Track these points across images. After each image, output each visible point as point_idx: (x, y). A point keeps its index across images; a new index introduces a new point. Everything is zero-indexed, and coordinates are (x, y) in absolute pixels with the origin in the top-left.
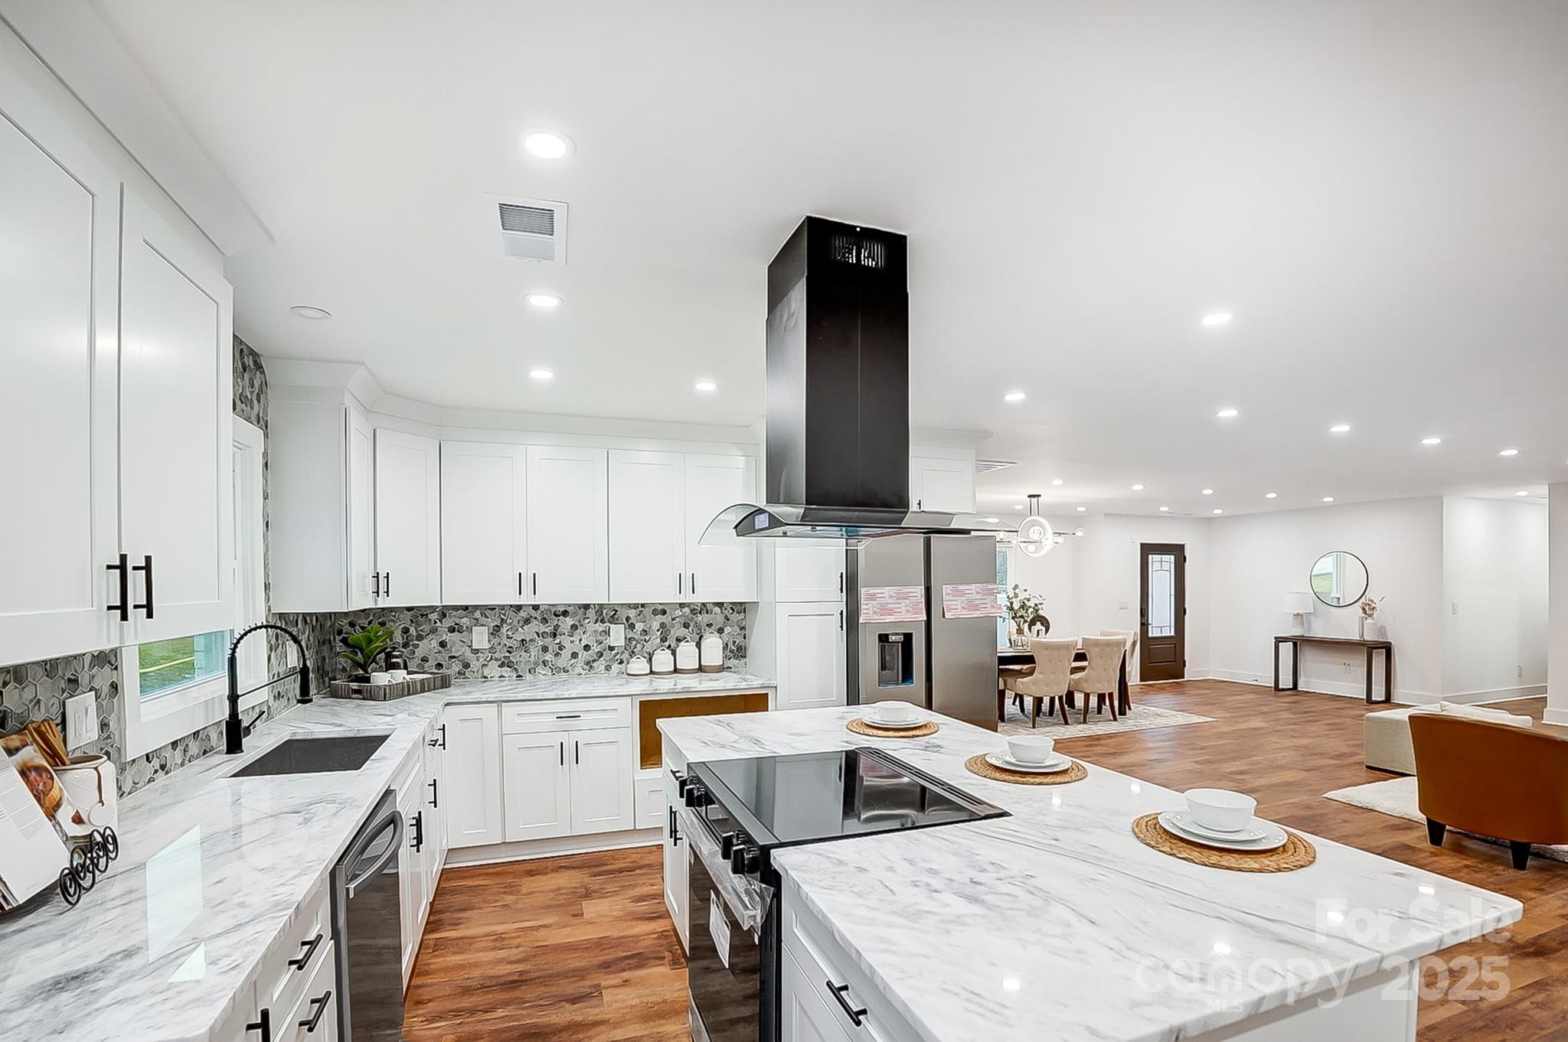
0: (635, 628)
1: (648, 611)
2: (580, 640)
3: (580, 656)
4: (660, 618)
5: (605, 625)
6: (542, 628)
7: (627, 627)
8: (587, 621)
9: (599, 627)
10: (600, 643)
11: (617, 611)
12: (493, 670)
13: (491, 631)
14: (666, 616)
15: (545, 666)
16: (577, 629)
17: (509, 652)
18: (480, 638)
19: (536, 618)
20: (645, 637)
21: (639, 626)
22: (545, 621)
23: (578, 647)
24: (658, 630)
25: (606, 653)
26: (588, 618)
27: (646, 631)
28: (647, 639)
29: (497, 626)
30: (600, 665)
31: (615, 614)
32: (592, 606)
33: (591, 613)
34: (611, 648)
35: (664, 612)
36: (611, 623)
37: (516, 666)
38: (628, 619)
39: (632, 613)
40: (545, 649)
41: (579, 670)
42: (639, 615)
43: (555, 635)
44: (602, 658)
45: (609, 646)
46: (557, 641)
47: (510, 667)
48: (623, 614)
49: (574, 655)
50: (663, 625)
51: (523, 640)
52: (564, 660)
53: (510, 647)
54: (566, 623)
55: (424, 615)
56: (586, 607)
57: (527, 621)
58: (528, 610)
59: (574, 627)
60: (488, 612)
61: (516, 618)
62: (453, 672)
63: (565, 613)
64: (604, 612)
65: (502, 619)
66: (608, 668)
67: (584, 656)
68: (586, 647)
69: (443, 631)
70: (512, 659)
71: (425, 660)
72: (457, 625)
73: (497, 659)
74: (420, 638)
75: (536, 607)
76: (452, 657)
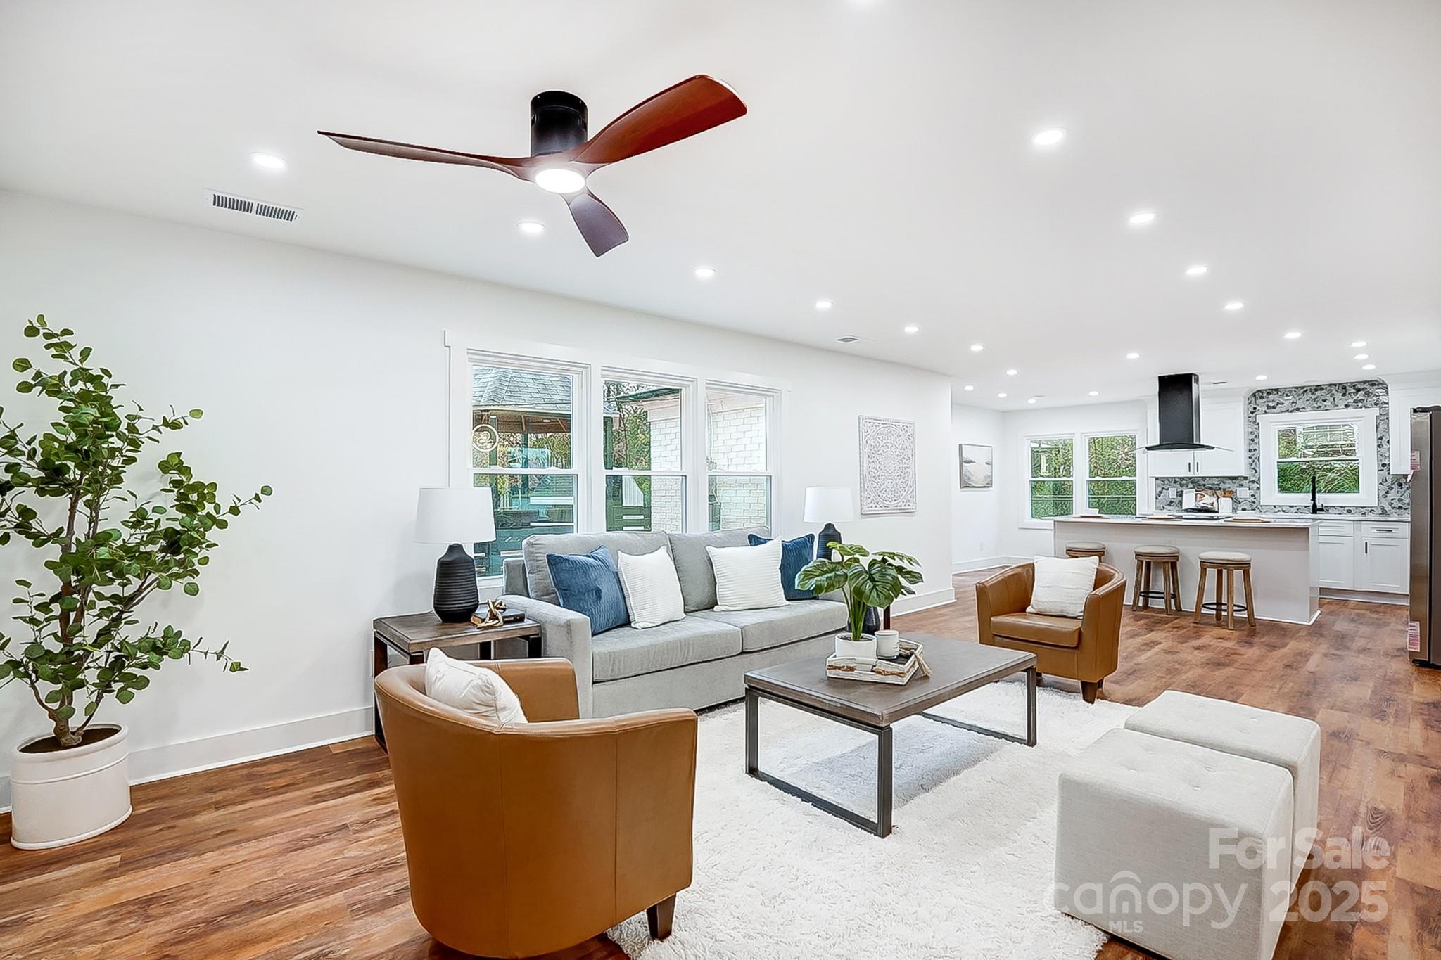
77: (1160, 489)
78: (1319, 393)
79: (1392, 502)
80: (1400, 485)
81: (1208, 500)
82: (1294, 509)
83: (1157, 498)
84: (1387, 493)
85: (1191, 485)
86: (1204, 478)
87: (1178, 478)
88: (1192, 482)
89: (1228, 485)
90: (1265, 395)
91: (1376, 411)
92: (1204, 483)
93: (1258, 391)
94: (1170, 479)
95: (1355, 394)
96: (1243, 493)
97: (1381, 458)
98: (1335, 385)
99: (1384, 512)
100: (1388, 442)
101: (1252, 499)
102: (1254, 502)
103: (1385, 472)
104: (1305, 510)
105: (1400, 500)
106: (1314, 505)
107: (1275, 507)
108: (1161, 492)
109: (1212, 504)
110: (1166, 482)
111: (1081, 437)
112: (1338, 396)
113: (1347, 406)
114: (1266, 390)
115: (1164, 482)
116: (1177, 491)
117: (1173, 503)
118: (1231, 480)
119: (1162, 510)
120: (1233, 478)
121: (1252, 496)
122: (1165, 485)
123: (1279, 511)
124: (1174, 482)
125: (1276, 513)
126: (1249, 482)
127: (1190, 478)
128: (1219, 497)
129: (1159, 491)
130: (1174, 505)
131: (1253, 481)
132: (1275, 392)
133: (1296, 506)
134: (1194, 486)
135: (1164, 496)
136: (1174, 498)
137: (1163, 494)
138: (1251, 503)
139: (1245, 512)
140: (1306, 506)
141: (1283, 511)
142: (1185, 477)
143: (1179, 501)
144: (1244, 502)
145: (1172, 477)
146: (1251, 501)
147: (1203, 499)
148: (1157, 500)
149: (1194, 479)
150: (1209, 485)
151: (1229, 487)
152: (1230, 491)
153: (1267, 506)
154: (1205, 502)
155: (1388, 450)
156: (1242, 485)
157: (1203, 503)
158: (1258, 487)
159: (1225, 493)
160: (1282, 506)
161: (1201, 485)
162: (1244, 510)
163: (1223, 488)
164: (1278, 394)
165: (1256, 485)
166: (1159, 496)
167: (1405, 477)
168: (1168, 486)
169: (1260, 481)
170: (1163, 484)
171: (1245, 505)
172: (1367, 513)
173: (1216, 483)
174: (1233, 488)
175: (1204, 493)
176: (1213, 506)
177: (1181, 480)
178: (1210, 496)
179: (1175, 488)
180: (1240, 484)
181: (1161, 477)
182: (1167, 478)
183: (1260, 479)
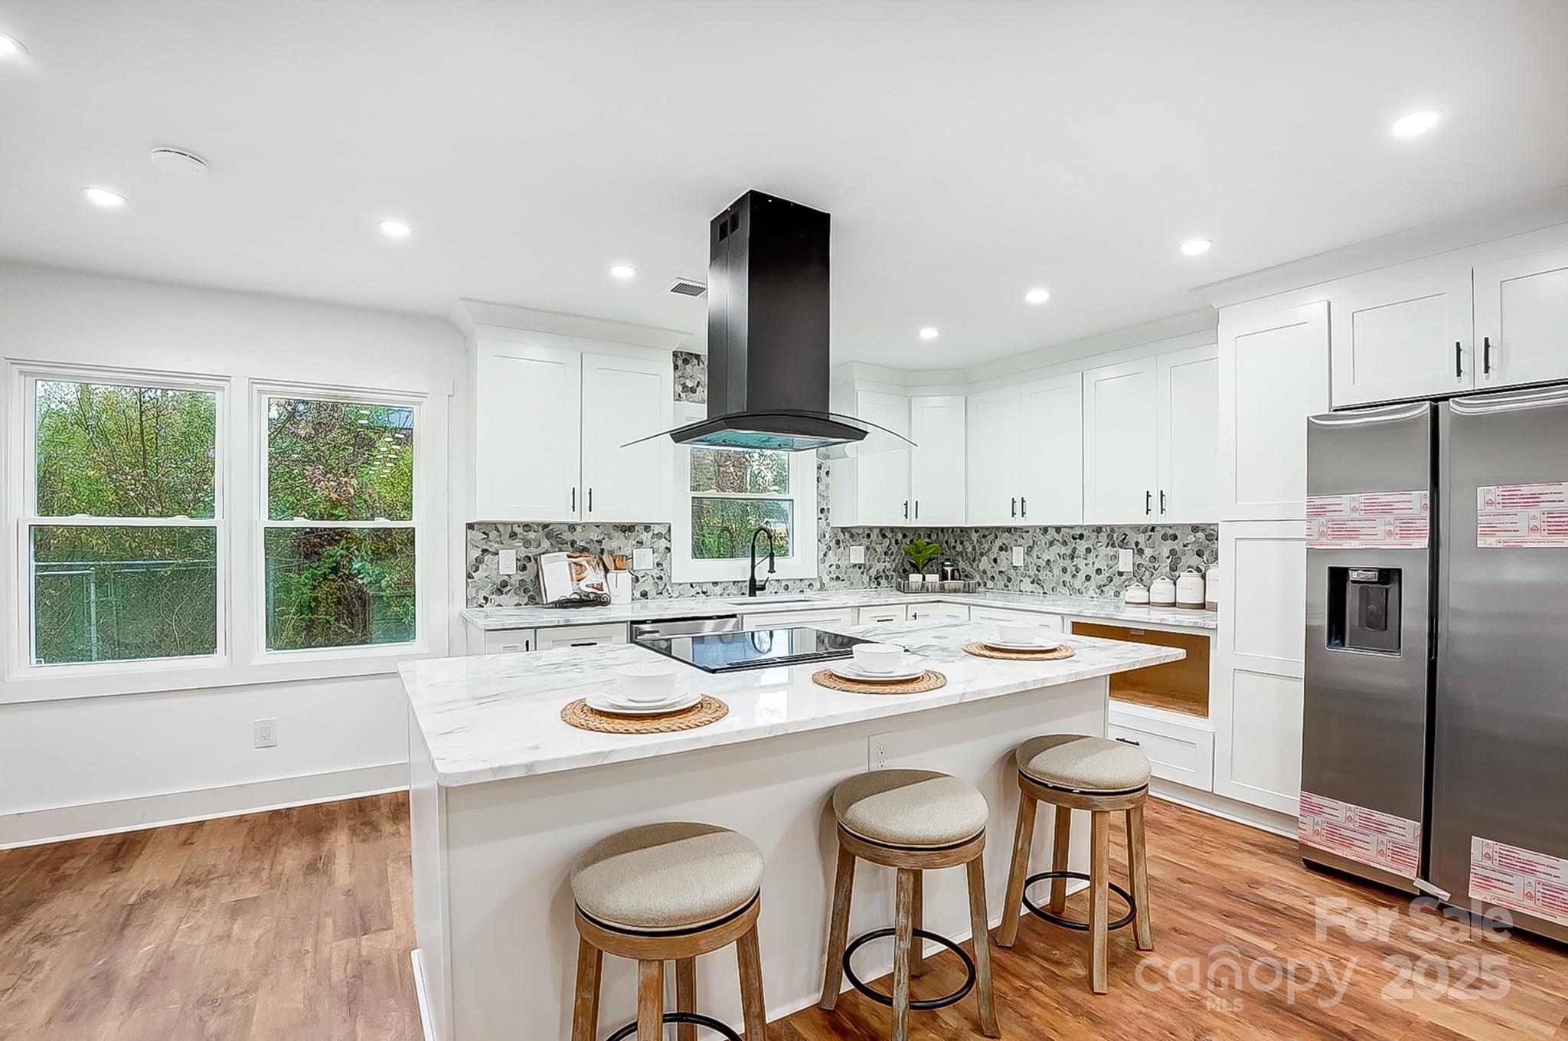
0: (1143, 553)
1: (1158, 535)
2: (1093, 563)
3: (1092, 579)
4: (1170, 544)
5: (1115, 549)
6: (1063, 550)
7: (1136, 552)
8: (1100, 544)
9: (1110, 551)
10: (1111, 568)
11: (1126, 535)
12: (1027, 585)
13: (1026, 551)
14: (1177, 541)
15: (1065, 586)
16: (1090, 552)
17: (1039, 571)
18: (1018, 556)
19: (1058, 541)
20: (1154, 564)
21: (1148, 552)
22: (1065, 543)
23: (1091, 571)
24: (1168, 558)
25: (1116, 578)
26: (1100, 542)
27: (1155, 558)
28: (1157, 567)
29: (1030, 547)
30: (1110, 591)
31: (1125, 538)
32: (1104, 529)
33: (1103, 537)
34: (1121, 574)
35: (1175, 537)
36: (1121, 548)
37: (1043, 584)
38: (1137, 544)
39: (1141, 538)
40: (1064, 570)
41: (1091, 593)
42: (1148, 540)
43: (1073, 558)
44: (1112, 584)
45: (1118, 572)
46: (1074, 563)
47: (1039, 584)
48: (1133, 537)
49: (1088, 578)
50: (1173, 552)
51: (1049, 561)
52: (1078, 583)
53: (1039, 566)
54: (1082, 546)
55: (984, 536)
56: (1099, 530)
57: (1051, 544)
58: (1052, 532)
59: (1088, 550)
60: (1024, 534)
61: (1043, 540)
62: (1001, 584)
63: (1081, 537)
64: (1115, 535)
65: (1034, 541)
66: (1117, 594)
67: (1096, 580)
68: (1099, 571)
69: (996, 549)
70: (1040, 577)
71: (985, 572)
72: (1004, 544)
73: (1030, 577)
74: (982, 555)
75: (1058, 529)
76: (1000, 572)
77: (477, 553)
79: (831, 569)
80: (838, 542)
81: (592, 576)
82: (718, 589)
83: (469, 576)
85: (545, 544)
86: (572, 527)
87: (518, 524)
88: (548, 536)
89: (618, 543)
90: (679, 362)
92: (573, 538)
94: (501, 528)
96: (644, 560)
97: (820, 499)
99: (823, 587)
100: (828, 473)
101: (656, 572)
102: (661, 578)
103: (823, 522)
104: (733, 590)
105: (838, 567)
106: (753, 580)
107: (691, 585)
108: (478, 561)
109: (600, 587)
110: (493, 534)
111: (250, 390)
115: (487, 535)
116: (517, 559)
117: (508, 588)
118: (624, 532)
119: (483, 607)
120: (627, 529)
121: (658, 565)
122: (490, 543)
123: (698, 593)
124: (510, 537)
125: (694, 598)
126: (652, 538)
127: (546, 526)
128: (607, 570)
129: (476, 559)
130: (509, 591)
131: (659, 536)
132: (696, 361)
133: (721, 583)
134: (552, 544)
135: (486, 570)
136: (509, 576)
137: (485, 567)
138: (656, 580)
139: (647, 598)
140: (734, 582)
141: (704, 593)
142: (538, 524)
143: (523, 580)
144: (644, 579)
145: (505, 524)
146: (655, 576)
147: (583, 575)
148: (469, 580)
149: (551, 527)
150: (583, 544)
151: (620, 548)
152: (623, 556)
153: (681, 584)
154: (588, 583)
155: (827, 486)
156: (642, 543)
157: (587, 586)
158: (666, 548)
159: (614, 561)
160: (702, 583)
161: (567, 543)
162: (644, 595)
163: (608, 552)
164: (699, 365)
165: (663, 543)
166: (475, 572)
167: (844, 530)
168: (497, 545)
169: (670, 535)
170: (484, 541)
171: (647, 585)
172: (805, 590)
173: (596, 539)
174: (626, 549)
175: (582, 563)
176: (603, 590)
177: (527, 531)
178: (595, 568)
179: (515, 551)
180: (638, 542)
181: (480, 524)
182: (495, 526)
183: (669, 530)
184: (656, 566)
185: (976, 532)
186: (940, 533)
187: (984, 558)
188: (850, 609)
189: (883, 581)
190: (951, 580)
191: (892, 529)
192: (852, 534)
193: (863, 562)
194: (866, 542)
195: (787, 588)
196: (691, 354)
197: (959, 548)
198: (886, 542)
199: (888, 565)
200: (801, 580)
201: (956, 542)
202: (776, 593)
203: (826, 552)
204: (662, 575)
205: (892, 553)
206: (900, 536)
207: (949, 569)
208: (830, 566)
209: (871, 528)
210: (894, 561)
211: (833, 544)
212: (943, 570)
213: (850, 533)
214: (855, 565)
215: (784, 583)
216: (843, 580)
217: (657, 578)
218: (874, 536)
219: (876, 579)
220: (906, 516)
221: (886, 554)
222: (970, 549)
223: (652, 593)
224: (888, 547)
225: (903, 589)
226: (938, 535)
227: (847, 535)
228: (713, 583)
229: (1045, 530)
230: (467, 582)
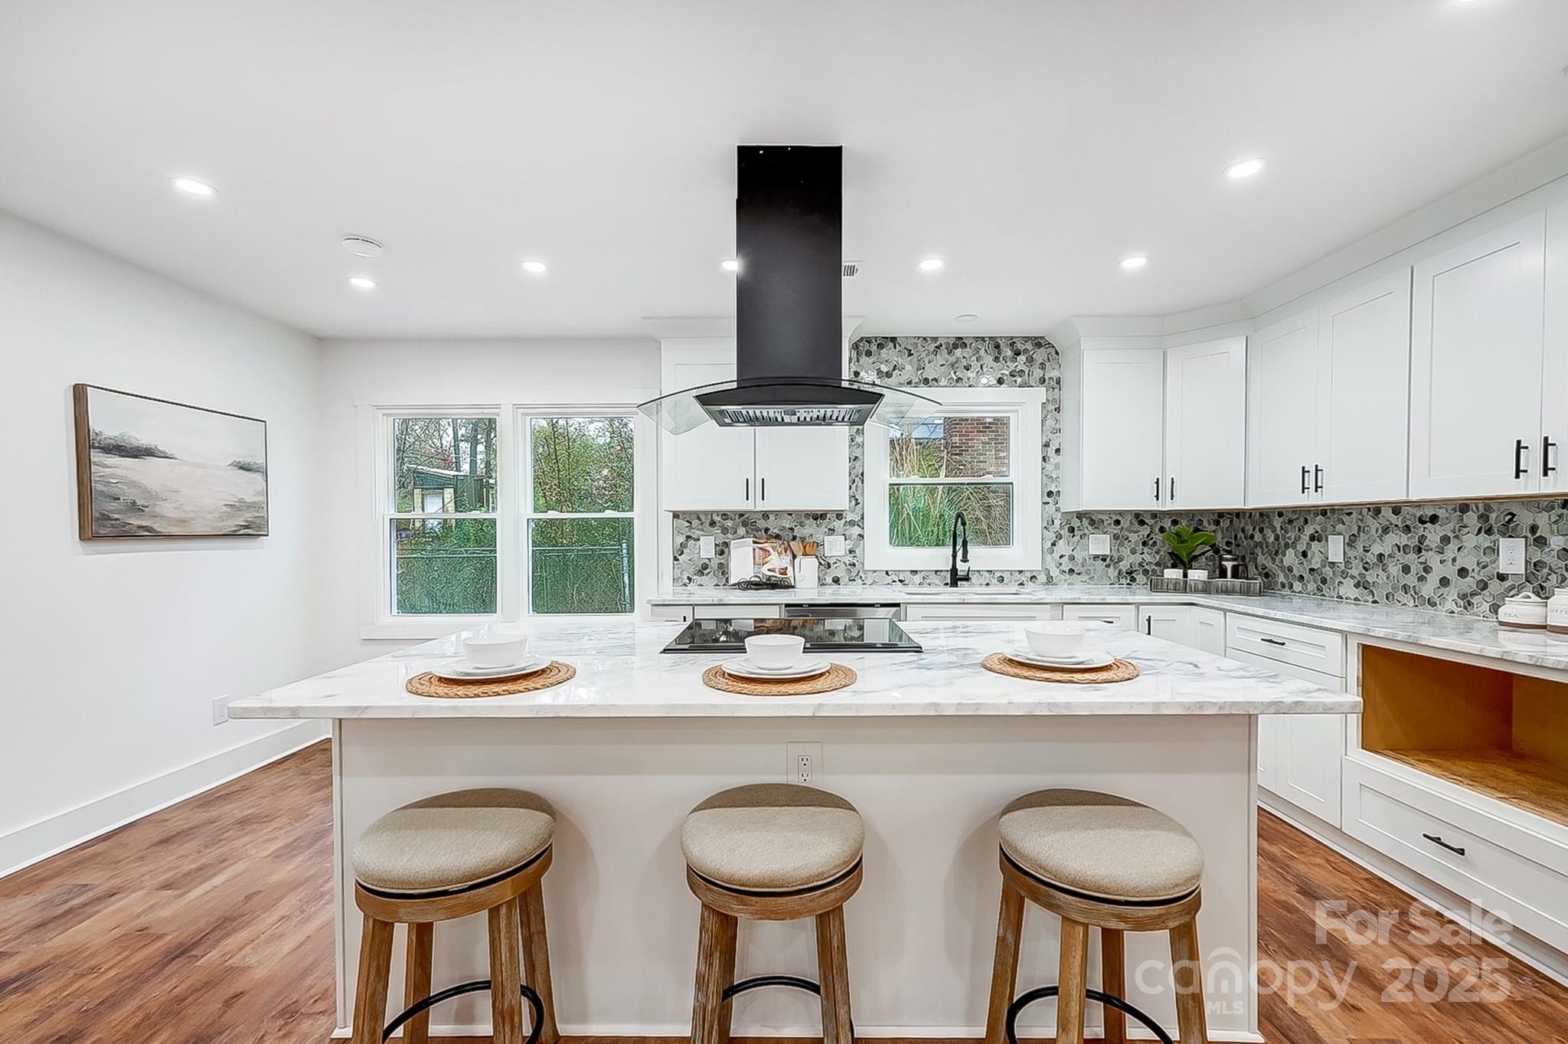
0: (1545, 544)
2: (1454, 560)
3: (1453, 584)
5: (1493, 537)
6: (1404, 540)
7: (1532, 542)
8: (1466, 530)
9: (1485, 540)
10: (1484, 567)
11: (1513, 515)
12: (1348, 589)
13: (1347, 541)
15: (1406, 593)
16: (1449, 542)
17: (1366, 569)
18: (1335, 548)
19: (1396, 526)
21: (1554, 542)
22: (1407, 529)
23: (1451, 572)
25: (1495, 586)
26: (1465, 527)
29: (1353, 535)
30: (1482, 604)
31: (1510, 521)
32: (1474, 504)
33: (1472, 519)
34: (1502, 577)
36: (1504, 535)
37: (1371, 588)
38: (1534, 528)
39: (1543, 520)
40: (1406, 569)
41: (1450, 605)
42: (1556, 521)
43: (1420, 550)
44: (1485, 592)
45: (1498, 573)
46: (1422, 560)
47: (1366, 588)
48: (1525, 518)
49: (1444, 582)
51: (1381, 556)
52: (1429, 589)
53: (1367, 563)
54: (1433, 535)
55: (1291, 522)
56: (1464, 507)
57: (1386, 530)
58: (1387, 513)
59: (1445, 540)
60: (1346, 518)
61: (1373, 525)
62: (1312, 586)
63: (1434, 519)
64: (1493, 516)
65: (1360, 527)
66: (1495, 609)
67: (1460, 584)
68: (1463, 572)
69: (1305, 538)
70: (1368, 578)
71: (1290, 570)
72: (1317, 532)
73: (1353, 577)
74: (1287, 546)
75: (1396, 509)
76: (1312, 570)
77: (681, 539)
78: (958, 352)
79: (1061, 560)
80: (1072, 530)
81: (777, 561)
82: (917, 578)
83: (676, 559)
84: (1054, 544)
85: (742, 531)
86: (766, 515)
87: (717, 513)
88: (745, 524)
89: (809, 529)
90: (874, 348)
91: (1040, 394)
92: (766, 525)
93: (862, 339)
94: (702, 516)
95: (1014, 360)
96: (835, 547)
97: (1046, 480)
98: (983, 339)
99: (1050, 580)
100: (1058, 451)
101: (849, 559)
102: (853, 565)
103: (1051, 508)
104: (936, 579)
105: (1072, 558)
106: (954, 570)
107: (887, 573)
108: (683, 546)
109: (784, 571)
110: (696, 522)
111: (515, 414)
112: (989, 360)
113: (1000, 381)
114: (876, 338)
115: (690, 523)
116: (716, 545)
117: (708, 570)
118: (816, 519)
119: (687, 586)
120: (819, 516)
121: (850, 552)
122: (693, 531)
123: (894, 581)
124: (711, 525)
125: (889, 586)
126: (845, 525)
127: (741, 515)
128: (794, 557)
129: (681, 544)
130: (709, 573)
131: (852, 523)
132: (892, 345)
133: (921, 571)
134: (747, 532)
135: (690, 554)
136: (709, 559)
137: (688, 551)
138: (849, 567)
139: (839, 584)
140: (936, 571)
141: (901, 581)
142: (735, 512)
143: (721, 563)
144: (835, 565)
145: (706, 513)
146: (848, 563)
147: (767, 560)
148: (676, 562)
149: (746, 516)
150: (776, 531)
151: (812, 535)
152: (814, 542)
153: (875, 571)
154: (770, 567)
155: (1057, 466)
156: (834, 530)
157: (769, 570)
158: (860, 535)
159: (805, 548)
160: (899, 571)
161: (761, 531)
162: (836, 581)
163: (801, 538)
164: (895, 348)
165: (856, 530)
166: (680, 555)
167: (1080, 515)
168: (698, 532)
169: (863, 523)
170: (687, 529)
171: (839, 571)
172: (1025, 582)
173: (788, 526)
174: (817, 536)
175: (767, 549)
176: (786, 574)
177: (724, 520)
178: (780, 554)
179: (713, 537)
180: (829, 529)
181: (684, 513)
182: (697, 515)
183: (863, 518)
184: (848, 552)
185: (1280, 515)
186: (1235, 519)
187: (1290, 552)
188: (1049, 606)
189: (1140, 578)
190: (1233, 577)
191: (1155, 515)
192: (1092, 520)
193: (1108, 553)
194: (1116, 530)
195: (1001, 580)
196: (887, 338)
197: (1258, 537)
198: (1145, 531)
199: (1148, 558)
200: (1021, 572)
201: (1254, 529)
202: (987, 584)
203: (1055, 541)
204: (855, 562)
205: (1155, 542)
206: (1167, 523)
207: (1229, 565)
208: (1061, 557)
209: (1121, 513)
210: (1157, 553)
211: (1065, 532)
212: (1221, 564)
213: (1091, 520)
214: (1096, 557)
215: (997, 575)
216: (1079, 574)
217: (850, 565)
218: (1125, 523)
219: (1130, 573)
220: (1157, 497)
221: (1144, 544)
222: (1272, 539)
223: (844, 580)
224: (1149, 535)
225: (1157, 586)
226: (1231, 521)
227: (1085, 522)
228: (912, 571)
229: (1376, 509)
230: (674, 564)
